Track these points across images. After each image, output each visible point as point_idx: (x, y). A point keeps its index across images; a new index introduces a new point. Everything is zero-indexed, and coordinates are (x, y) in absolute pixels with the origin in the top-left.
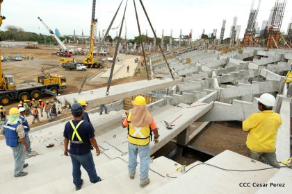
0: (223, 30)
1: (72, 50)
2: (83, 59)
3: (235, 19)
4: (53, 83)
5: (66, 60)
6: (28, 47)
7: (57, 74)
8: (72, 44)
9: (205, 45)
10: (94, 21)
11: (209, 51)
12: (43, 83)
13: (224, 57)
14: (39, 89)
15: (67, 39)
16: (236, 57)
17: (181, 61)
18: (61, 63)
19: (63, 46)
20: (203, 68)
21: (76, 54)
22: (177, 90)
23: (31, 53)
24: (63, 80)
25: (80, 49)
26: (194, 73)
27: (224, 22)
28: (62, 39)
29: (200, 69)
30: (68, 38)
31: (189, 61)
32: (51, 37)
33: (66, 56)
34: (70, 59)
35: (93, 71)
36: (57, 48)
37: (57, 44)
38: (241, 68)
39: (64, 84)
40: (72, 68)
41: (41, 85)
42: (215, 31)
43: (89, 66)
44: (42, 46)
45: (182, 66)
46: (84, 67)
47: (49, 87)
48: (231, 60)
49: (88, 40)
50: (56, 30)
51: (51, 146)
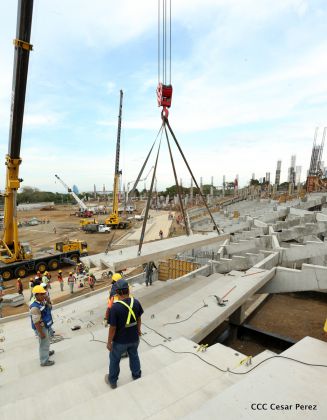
0: (278, 172)
1: (92, 209)
2: (106, 219)
3: (293, 159)
4: (73, 250)
5: (86, 221)
6: (45, 209)
7: (77, 239)
8: (92, 201)
9: (256, 193)
10: (118, 173)
11: (262, 200)
12: (61, 250)
13: (282, 207)
14: (57, 257)
15: (86, 197)
16: (298, 207)
17: (227, 215)
18: (81, 225)
19: (83, 205)
20: (256, 223)
21: (97, 214)
22: (225, 252)
23: (47, 215)
24: (84, 246)
25: (101, 207)
26: (244, 230)
27: (279, 163)
28: (81, 197)
29: (252, 224)
30: (87, 195)
31: (237, 214)
32: (68, 196)
33: (86, 217)
34: (91, 220)
35: (118, 232)
36: (75, 208)
37: (75, 203)
38: (306, 221)
39: (85, 250)
40: (93, 231)
41: (59, 253)
42: (268, 174)
43: (114, 227)
44: (59, 207)
45: (228, 222)
46: (108, 229)
47: (69, 255)
48: (293, 211)
49: (111, 195)
50: (74, 187)
51: (77, 328)
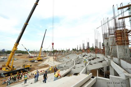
0: (77, 48)
1: (33, 56)
2: (36, 58)
4: (27, 67)
5: (31, 59)
6: (18, 55)
7: (29, 64)
8: (33, 54)
9: (73, 52)
10: (42, 47)
11: (74, 54)
12: (24, 67)
13: (77, 56)
14: (23, 69)
15: (31, 52)
16: (80, 56)
17: (66, 58)
18: (30, 60)
19: (31, 55)
20: (72, 59)
21: (34, 57)
22: (65, 66)
23: (19, 57)
24: (31, 66)
25: (36, 55)
27: (78, 46)
28: (30, 52)
29: (71, 60)
30: (32, 52)
31: (68, 58)
32: (26, 52)
33: (31, 58)
34: (32, 59)
35: (40, 62)
36: (28, 55)
38: (81, 59)
39: (31, 67)
40: (33, 62)
41: (24, 68)
44: (23, 55)
45: (67, 59)
46: (37, 61)
47: (26, 68)
48: (79, 57)
49: (38, 52)
50: (28, 50)
51: (32, 83)
